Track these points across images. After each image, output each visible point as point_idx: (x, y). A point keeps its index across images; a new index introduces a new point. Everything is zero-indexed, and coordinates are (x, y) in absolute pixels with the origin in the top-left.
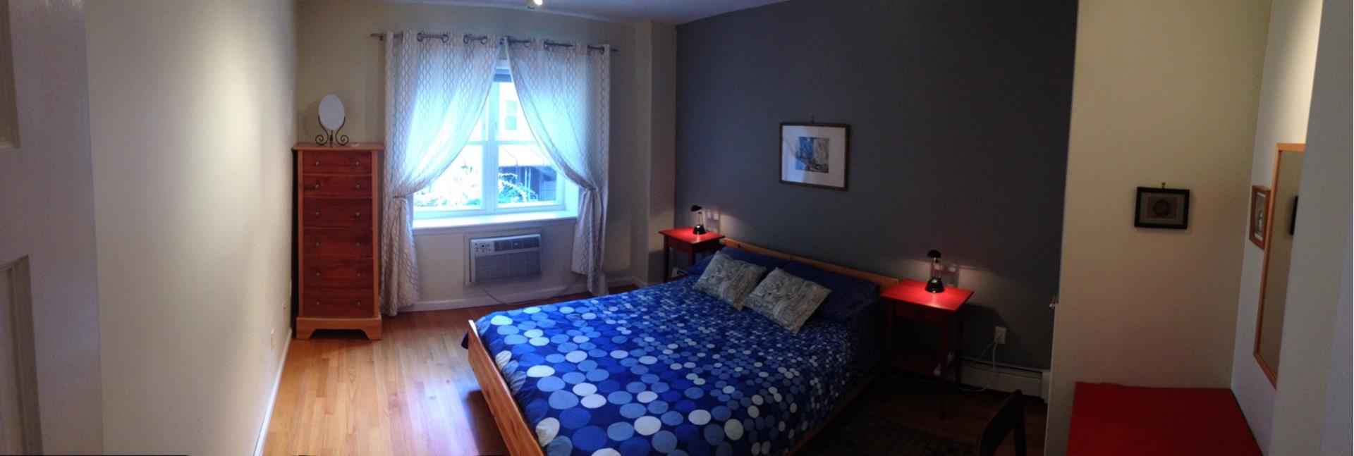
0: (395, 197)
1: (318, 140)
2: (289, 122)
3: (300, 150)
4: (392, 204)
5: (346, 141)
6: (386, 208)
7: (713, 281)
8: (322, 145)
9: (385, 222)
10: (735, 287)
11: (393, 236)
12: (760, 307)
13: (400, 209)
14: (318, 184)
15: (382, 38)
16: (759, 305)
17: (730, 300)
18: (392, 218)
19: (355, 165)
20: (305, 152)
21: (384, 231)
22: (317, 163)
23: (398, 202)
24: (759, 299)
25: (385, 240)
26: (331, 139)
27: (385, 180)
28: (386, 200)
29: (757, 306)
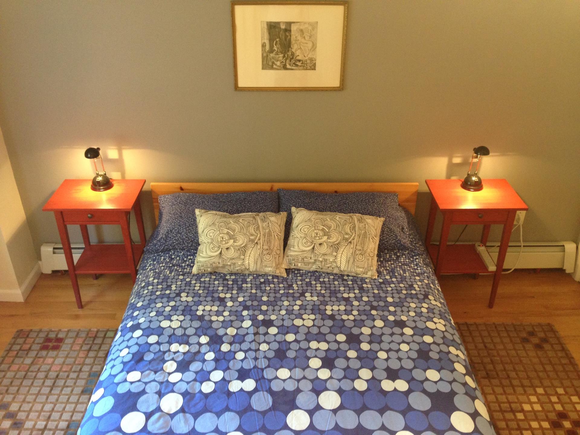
7: (232, 253)
10: (270, 251)
12: (314, 263)
16: (312, 261)
17: (268, 270)
24: (309, 255)
29: (309, 263)
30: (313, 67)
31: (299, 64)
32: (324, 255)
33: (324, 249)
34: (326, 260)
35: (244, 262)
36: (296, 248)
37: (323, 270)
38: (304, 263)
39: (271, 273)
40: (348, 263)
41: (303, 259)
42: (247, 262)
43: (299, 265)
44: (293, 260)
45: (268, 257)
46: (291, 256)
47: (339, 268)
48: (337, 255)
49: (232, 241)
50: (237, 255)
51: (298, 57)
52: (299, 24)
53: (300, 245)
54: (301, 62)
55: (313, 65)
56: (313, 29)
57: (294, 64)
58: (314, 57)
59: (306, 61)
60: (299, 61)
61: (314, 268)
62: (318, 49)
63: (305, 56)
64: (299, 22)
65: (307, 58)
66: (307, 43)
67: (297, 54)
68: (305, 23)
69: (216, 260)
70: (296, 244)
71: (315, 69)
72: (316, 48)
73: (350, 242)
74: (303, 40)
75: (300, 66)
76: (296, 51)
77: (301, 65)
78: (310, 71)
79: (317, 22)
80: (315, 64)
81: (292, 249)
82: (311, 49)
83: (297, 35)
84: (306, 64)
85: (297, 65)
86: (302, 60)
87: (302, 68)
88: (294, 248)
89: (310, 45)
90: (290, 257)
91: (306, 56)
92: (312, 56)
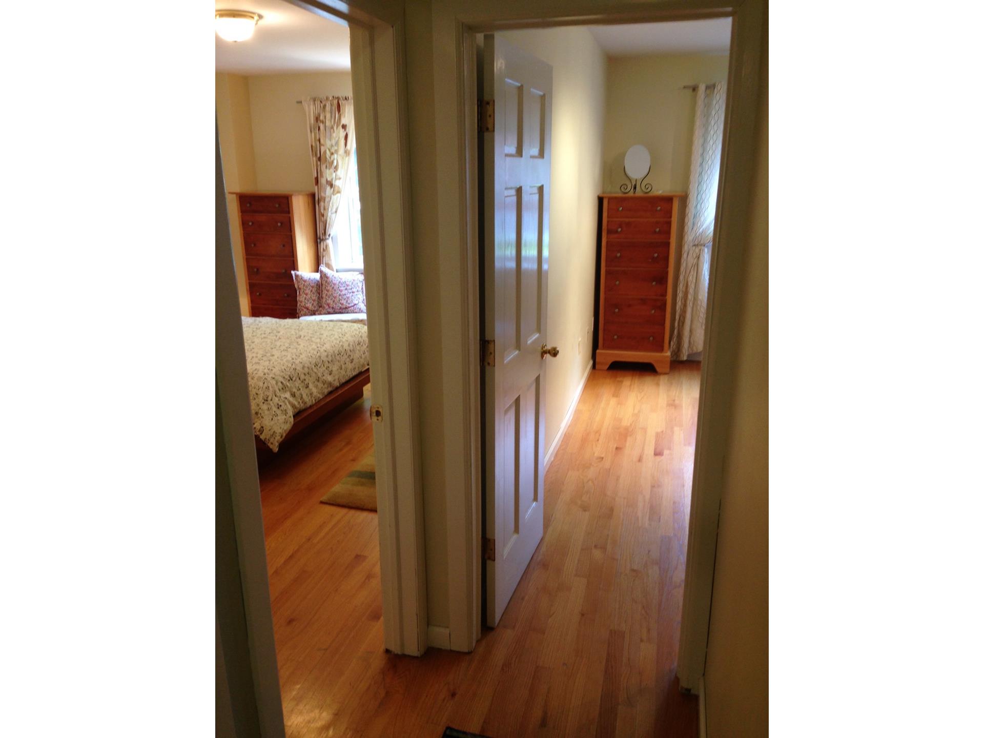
0: (695, 245)
1: (623, 190)
2: (597, 170)
3: (606, 197)
4: (691, 252)
5: (650, 189)
6: (685, 256)
8: (626, 193)
9: (682, 269)
11: (689, 284)
13: (698, 258)
14: (621, 228)
15: (695, 89)
18: (690, 265)
19: (656, 210)
20: (610, 199)
21: (681, 278)
22: (621, 209)
23: (697, 250)
25: (681, 287)
26: (635, 188)
27: (686, 228)
28: (686, 248)
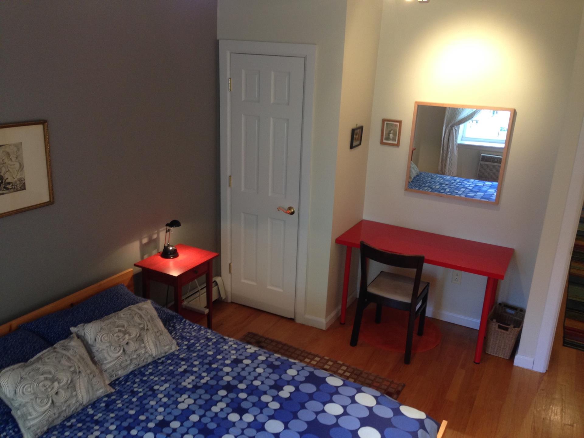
30: (23, 188)
31: (9, 186)
32: (136, 351)
33: (133, 346)
34: (139, 355)
35: (77, 398)
36: (109, 359)
37: (140, 366)
38: (123, 368)
39: (103, 395)
40: (157, 347)
41: (120, 365)
42: (80, 396)
43: (120, 372)
44: (113, 371)
45: (95, 380)
46: (109, 368)
47: (151, 355)
48: (145, 345)
49: (56, 384)
50: (68, 394)
51: (7, 180)
52: (4, 147)
53: (111, 354)
54: (11, 185)
55: (23, 185)
56: (18, 150)
57: (4, 187)
58: (23, 177)
59: (16, 182)
60: (9, 183)
61: (131, 368)
62: (25, 168)
63: (13, 178)
64: (4, 145)
65: (16, 179)
66: (14, 165)
67: (6, 177)
68: (10, 145)
69: (51, 412)
70: (106, 355)
71: (25, 189)
72: (23, 168)
73: (147, 329)
74: (10, 162)
75: (11, 189)
76: (4, 174)
77: (11, 187)
78: (20, 191)
79: (21, 142)
80: (24, 183)
81: (105, 362)
82: (19, 170)
83: (3, 158)
84: (16, 185)
85: (8, 189)
86: (12, 183)
87: (12, 190)
88: (107, 360)
89: (17, 165)
90: (108, 371)
91: (15, 177)
92: (21, 177)
